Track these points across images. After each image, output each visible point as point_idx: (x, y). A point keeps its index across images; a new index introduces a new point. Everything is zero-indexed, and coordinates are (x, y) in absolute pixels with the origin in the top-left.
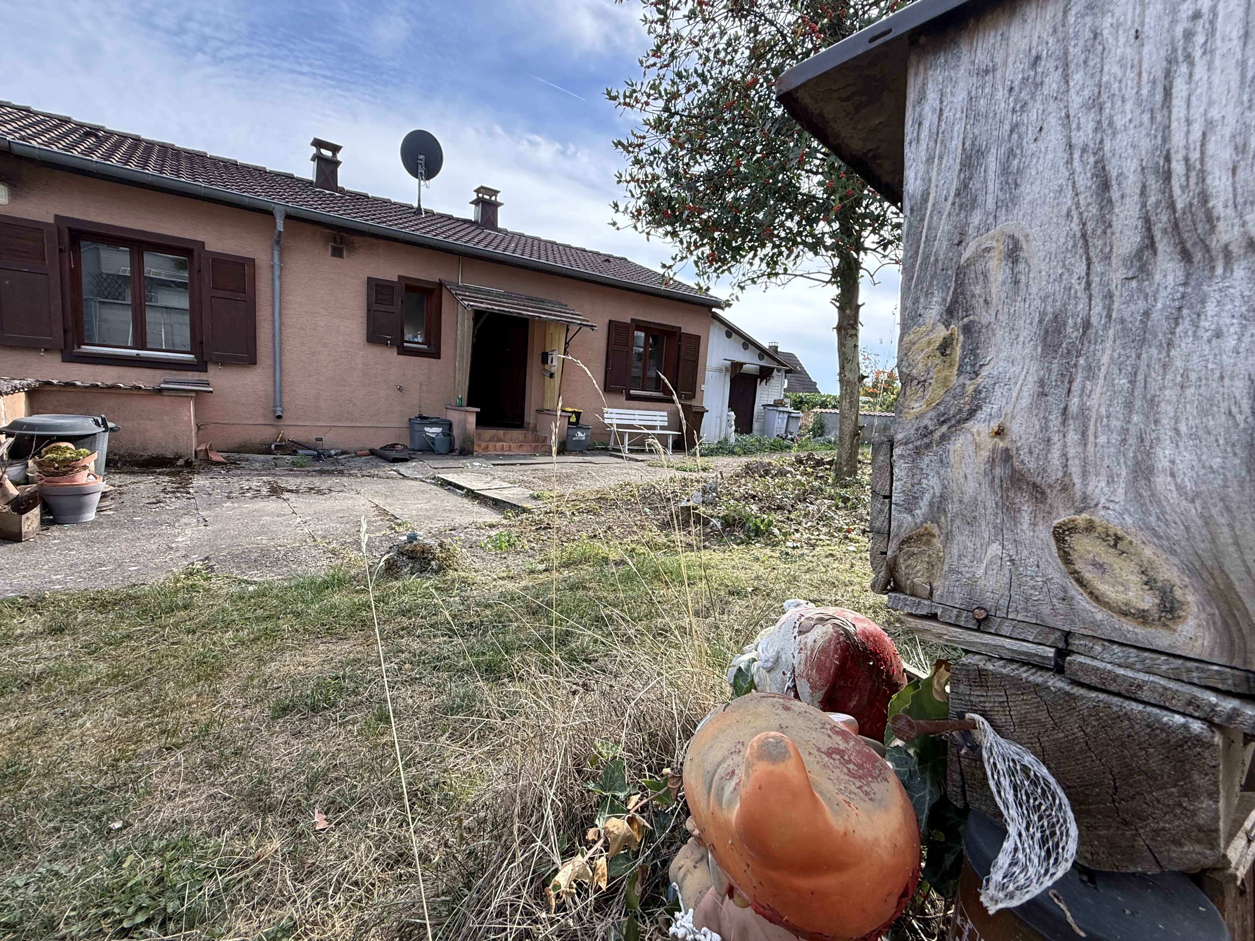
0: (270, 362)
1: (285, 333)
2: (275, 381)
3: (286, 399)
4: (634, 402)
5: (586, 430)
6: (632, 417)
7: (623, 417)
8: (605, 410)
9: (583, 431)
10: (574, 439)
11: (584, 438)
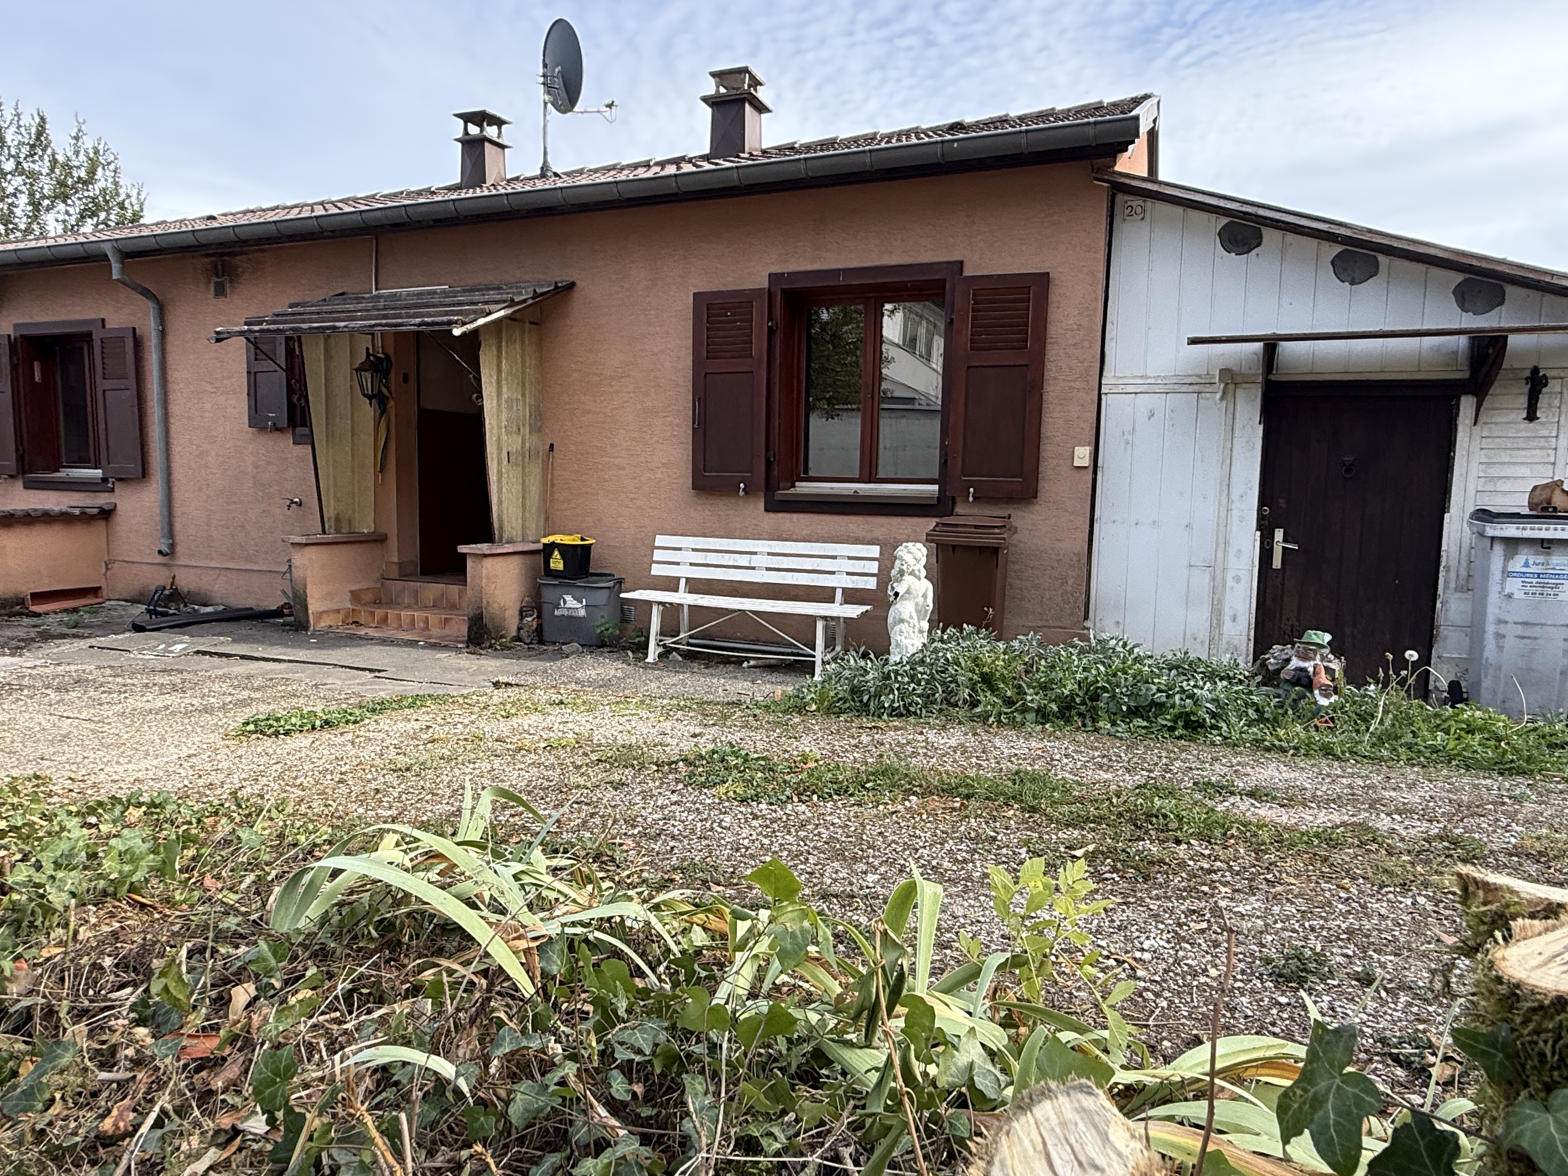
1: (174, 428)
3: (178, 526)
4: (795, 516)
5: (589, 593)
6: (743, 560)
7: (712, 558)
8: (660, 540)
9: (578, 592)
10: (557, 613)
11: (582, 613)
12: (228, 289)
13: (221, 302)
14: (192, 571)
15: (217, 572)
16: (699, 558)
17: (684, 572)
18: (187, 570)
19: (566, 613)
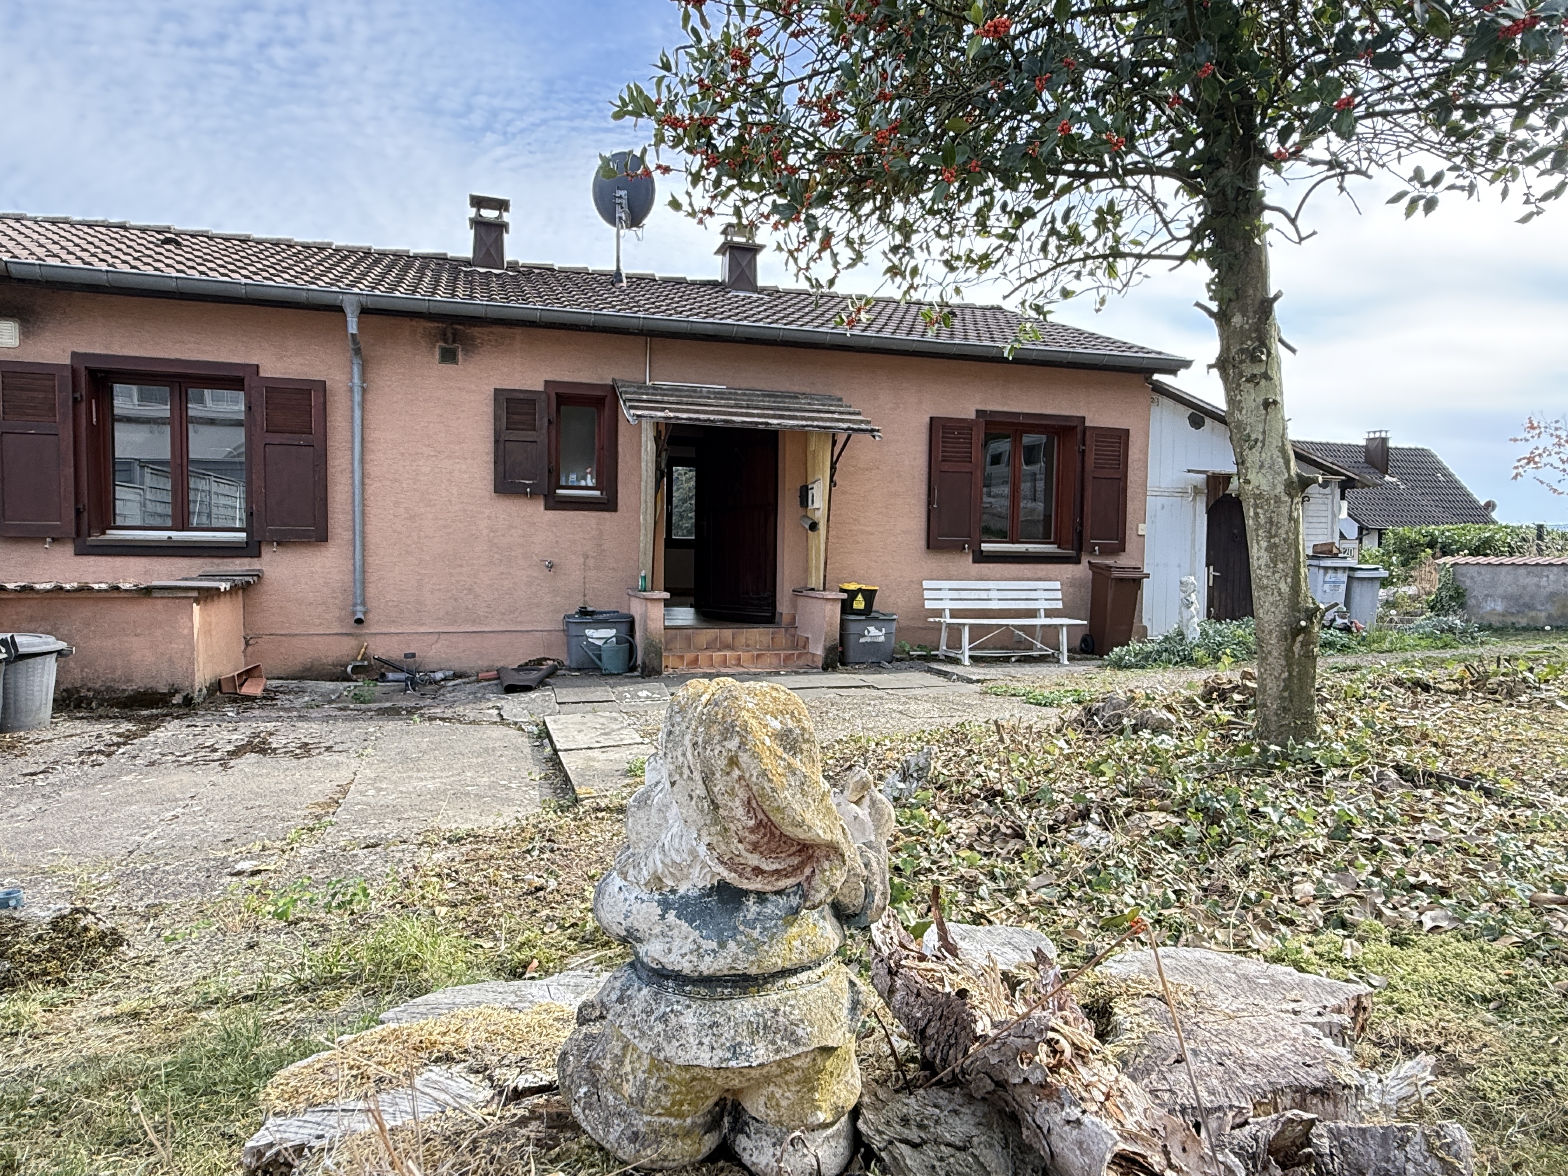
0: (347, 535)
1: (371, 489)
2: (354, 565)
3: (371, 591)
4: (991, 566)
5: (886, 624)
6: (984, 595)
7: (964, 595)
8: (926, 584)
9: (879, 624)
10: (862, 640)
11: (882, 639)
12: (460, 357)
13: (448, 369)
14: (396, 638)
15: (434, 638)
16: (955, 594)
17: (948, 605)
18: (387, 637)
19: (868, 640)
